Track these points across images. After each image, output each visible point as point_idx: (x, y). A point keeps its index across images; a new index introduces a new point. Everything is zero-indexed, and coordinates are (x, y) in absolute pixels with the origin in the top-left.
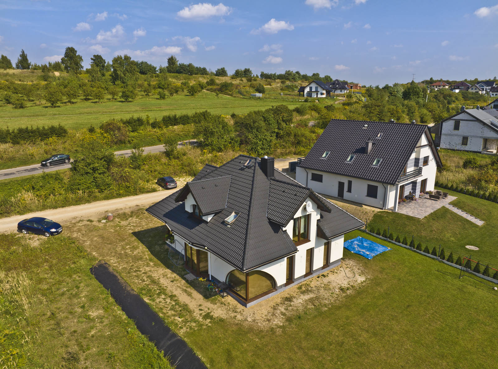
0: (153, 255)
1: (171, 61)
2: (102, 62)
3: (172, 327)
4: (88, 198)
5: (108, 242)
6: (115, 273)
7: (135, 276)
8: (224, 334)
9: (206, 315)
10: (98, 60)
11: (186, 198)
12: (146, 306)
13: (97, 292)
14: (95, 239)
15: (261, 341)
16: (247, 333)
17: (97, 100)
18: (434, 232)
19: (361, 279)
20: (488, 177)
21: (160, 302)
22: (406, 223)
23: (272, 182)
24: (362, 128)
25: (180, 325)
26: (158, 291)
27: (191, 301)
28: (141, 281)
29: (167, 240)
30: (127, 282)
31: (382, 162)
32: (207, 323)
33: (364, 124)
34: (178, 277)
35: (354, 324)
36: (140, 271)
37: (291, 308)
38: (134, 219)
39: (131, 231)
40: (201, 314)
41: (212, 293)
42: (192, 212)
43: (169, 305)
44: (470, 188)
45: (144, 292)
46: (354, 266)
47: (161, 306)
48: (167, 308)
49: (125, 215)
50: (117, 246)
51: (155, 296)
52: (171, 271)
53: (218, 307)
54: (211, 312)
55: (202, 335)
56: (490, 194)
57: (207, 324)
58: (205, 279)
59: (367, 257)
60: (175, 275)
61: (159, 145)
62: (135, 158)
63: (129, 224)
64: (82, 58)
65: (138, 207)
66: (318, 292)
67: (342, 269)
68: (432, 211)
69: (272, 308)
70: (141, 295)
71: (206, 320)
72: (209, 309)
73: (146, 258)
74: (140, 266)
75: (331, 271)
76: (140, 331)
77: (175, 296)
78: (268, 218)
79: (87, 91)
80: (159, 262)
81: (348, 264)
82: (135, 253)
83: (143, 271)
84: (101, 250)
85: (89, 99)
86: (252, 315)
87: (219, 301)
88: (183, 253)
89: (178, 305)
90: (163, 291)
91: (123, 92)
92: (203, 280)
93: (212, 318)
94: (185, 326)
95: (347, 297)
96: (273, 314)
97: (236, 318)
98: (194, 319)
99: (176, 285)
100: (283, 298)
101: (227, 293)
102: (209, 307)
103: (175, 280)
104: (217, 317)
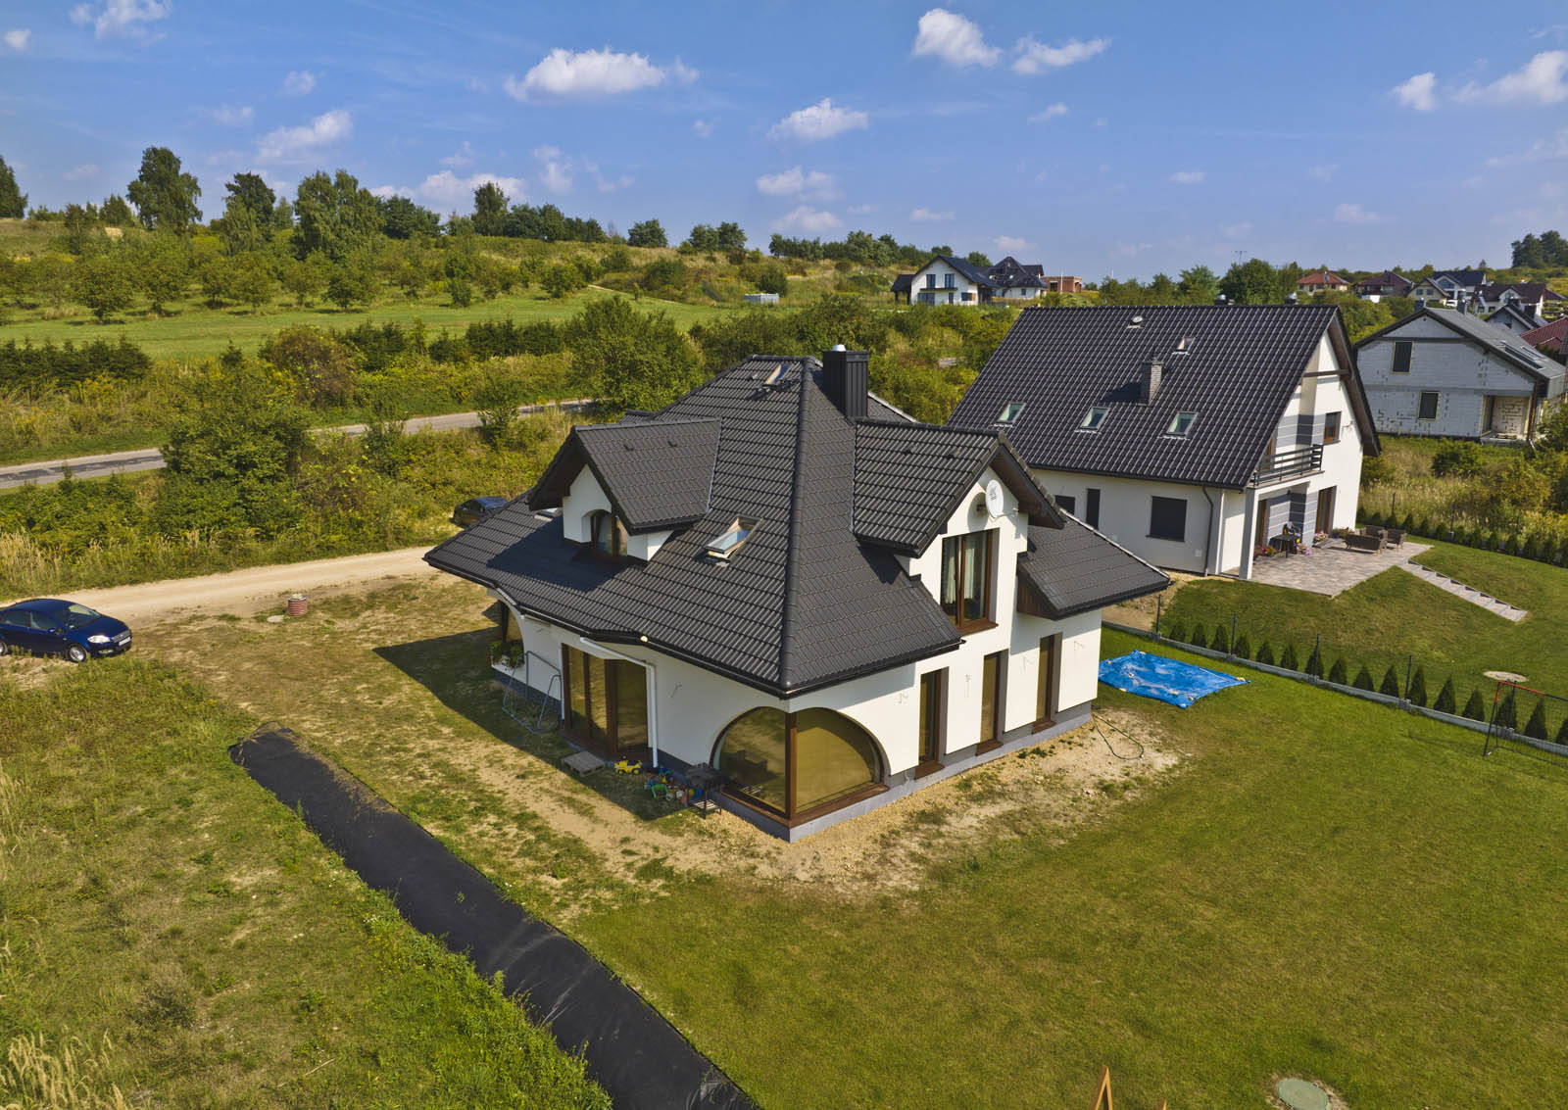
0: (451, 707)
1: (487, 198)
2: (262, 199)
3: (530, 905)
4: (220, 557)
5: (292, 676)
6: (319, 757)
7: (390, 763)
8: (720, 921)
9: (646, 868)
10: (249, 191)
11: (568, 494)
12: (437, 845)
13: (256, 815)
14: (247, 665)
15: (852, 936)
16: (799, 914)
17: (249, 307)
18: (1378, 635)
19: (1163, 761)
20: (1520, 487)
21: (482, 834)
22: (1287, 610)
23: (863, 430)
24: (1124, 327)
25: (558, 899)
26: (472, 805)
27: (593, 831)
28: (411, 778)
29: (497, 660)
30: (362, 779)
31: (1197, 425)
32: (652, 890)
33: (1132, 315)
34: (539, 764)
35: (1163, 883)
36: (406, 750)
37: (941, 841)
38: (380, 614)
39: (371, 646)
40: (629, 866)
41: (665, 805)
42: (588, 539)
43: (514, 841)
44: (1466, 524)
45: (421, 807)
46: (1134, 726)
47: (486, 846)
48: (508, 849)
49: (349, 603)
50: (323, 685)
51: (465, 817)
52: (515, 750)
53: (691, 843)
54: (665, 859)
55: (639, 925)
56: (1530, 540)
57: (656, 893)
58: (637, 766)
59: (1175, 701)
60: (531, 758)
61: (457, 412)
62: (380, 438)
63: (364, 626)
64: (198, 184)
65: (392, 581)
66: (1027, 795)
67: (1095, 734)
68: (1363, 578)
69: (876, 841)
70: (413, 814)
71: (649, 881)
72: (656, 849)
73: (427, 716)
74: (407, 735)
75: (1062, 741)
76: (414, 926)
77: (535, 816)
78: (856, 534)
79: (215, 278)
80: (472, 725)
81: (1113, 722)
82: (386, 702)
83: (418, 751)
84: (268, 696)
85: (220, 305)
86: (809, 863)
87: (689, 825)
88: (557, 693)
89: (545, 840)
90: (488, 803)
91: (334, 281)
92: (629, 769)
93: (669, 874)
94: (576, 899)
95: (1126, 808)
96: (883, 860)
97: (756, 872)
98: (607, 880)
99: (535, 787)
100: (911, 815)
101: (716, 802)
102: (656, 844)
103: (531, 773)
104: (689, 872)
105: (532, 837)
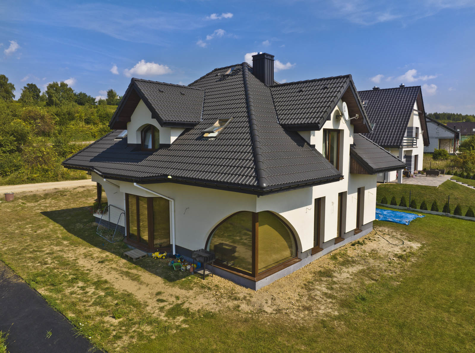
0: (70, 233)
1: (111, 94)
2: (36, 91)
7: (30, 258)
8: (224, 343)
9: (173, 309)
11: (130, 121)
16: (274, 335)
19: (415, 245)
21: (72, 293)
23: (273, 89)
25: (115, 333)
26: (71, 277)
27: (139, 289)
28: (39, 265)
29: (95, 212)
30: (10, 266)
31: (376, 127)
32: (177, 324)
34: (112, 256)
36: (41, 252)
37: (337, 286)
38: (48, 201)
39: (40, 211)
40: (161, 309)
41: (181, 274)
42: (140, 142)
43: (92, 296)
47: (73, 300)
48: (87, 301)
49: (35, 197)
51: (65, 284)
52: (100, 250)
53: (197, 294)
54: (183, 303)
57: (179, 326)
58: (164, 254)
60: (108, 253)
63: (39, 205)
64: (14, 86)
66: (365, 262)
68: (441, 183)
69: (302, 288)
70: (33, 283)
71: (174, 318)
72: (177, 298)
73: (58, 237)
74: (44, 245)
75: (366, 239)
77: (106, 282)
80: (79, 240)
83: (47, 252)
86: (270, 302)
87: (195, 283)
88: (122, 223)
89: (110, 295)
90: (80, 276)
92: (160, 256)
93: (186, 313)
94: (127, 332)
95: (416, 266)
96: (311, 298)
97: (240, 309)
98: (147, 318)
99: (108, 267)
100: (314, 273)
101: (209, 270)
102: (177, 295)
103: (107, 260)
104: (199, 311)
105: (103, 294)
